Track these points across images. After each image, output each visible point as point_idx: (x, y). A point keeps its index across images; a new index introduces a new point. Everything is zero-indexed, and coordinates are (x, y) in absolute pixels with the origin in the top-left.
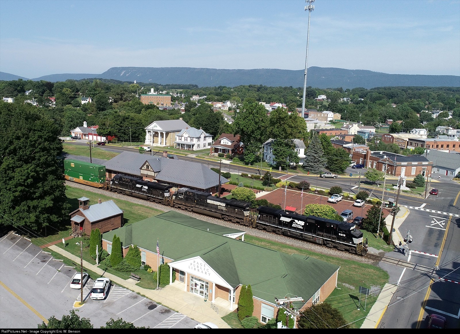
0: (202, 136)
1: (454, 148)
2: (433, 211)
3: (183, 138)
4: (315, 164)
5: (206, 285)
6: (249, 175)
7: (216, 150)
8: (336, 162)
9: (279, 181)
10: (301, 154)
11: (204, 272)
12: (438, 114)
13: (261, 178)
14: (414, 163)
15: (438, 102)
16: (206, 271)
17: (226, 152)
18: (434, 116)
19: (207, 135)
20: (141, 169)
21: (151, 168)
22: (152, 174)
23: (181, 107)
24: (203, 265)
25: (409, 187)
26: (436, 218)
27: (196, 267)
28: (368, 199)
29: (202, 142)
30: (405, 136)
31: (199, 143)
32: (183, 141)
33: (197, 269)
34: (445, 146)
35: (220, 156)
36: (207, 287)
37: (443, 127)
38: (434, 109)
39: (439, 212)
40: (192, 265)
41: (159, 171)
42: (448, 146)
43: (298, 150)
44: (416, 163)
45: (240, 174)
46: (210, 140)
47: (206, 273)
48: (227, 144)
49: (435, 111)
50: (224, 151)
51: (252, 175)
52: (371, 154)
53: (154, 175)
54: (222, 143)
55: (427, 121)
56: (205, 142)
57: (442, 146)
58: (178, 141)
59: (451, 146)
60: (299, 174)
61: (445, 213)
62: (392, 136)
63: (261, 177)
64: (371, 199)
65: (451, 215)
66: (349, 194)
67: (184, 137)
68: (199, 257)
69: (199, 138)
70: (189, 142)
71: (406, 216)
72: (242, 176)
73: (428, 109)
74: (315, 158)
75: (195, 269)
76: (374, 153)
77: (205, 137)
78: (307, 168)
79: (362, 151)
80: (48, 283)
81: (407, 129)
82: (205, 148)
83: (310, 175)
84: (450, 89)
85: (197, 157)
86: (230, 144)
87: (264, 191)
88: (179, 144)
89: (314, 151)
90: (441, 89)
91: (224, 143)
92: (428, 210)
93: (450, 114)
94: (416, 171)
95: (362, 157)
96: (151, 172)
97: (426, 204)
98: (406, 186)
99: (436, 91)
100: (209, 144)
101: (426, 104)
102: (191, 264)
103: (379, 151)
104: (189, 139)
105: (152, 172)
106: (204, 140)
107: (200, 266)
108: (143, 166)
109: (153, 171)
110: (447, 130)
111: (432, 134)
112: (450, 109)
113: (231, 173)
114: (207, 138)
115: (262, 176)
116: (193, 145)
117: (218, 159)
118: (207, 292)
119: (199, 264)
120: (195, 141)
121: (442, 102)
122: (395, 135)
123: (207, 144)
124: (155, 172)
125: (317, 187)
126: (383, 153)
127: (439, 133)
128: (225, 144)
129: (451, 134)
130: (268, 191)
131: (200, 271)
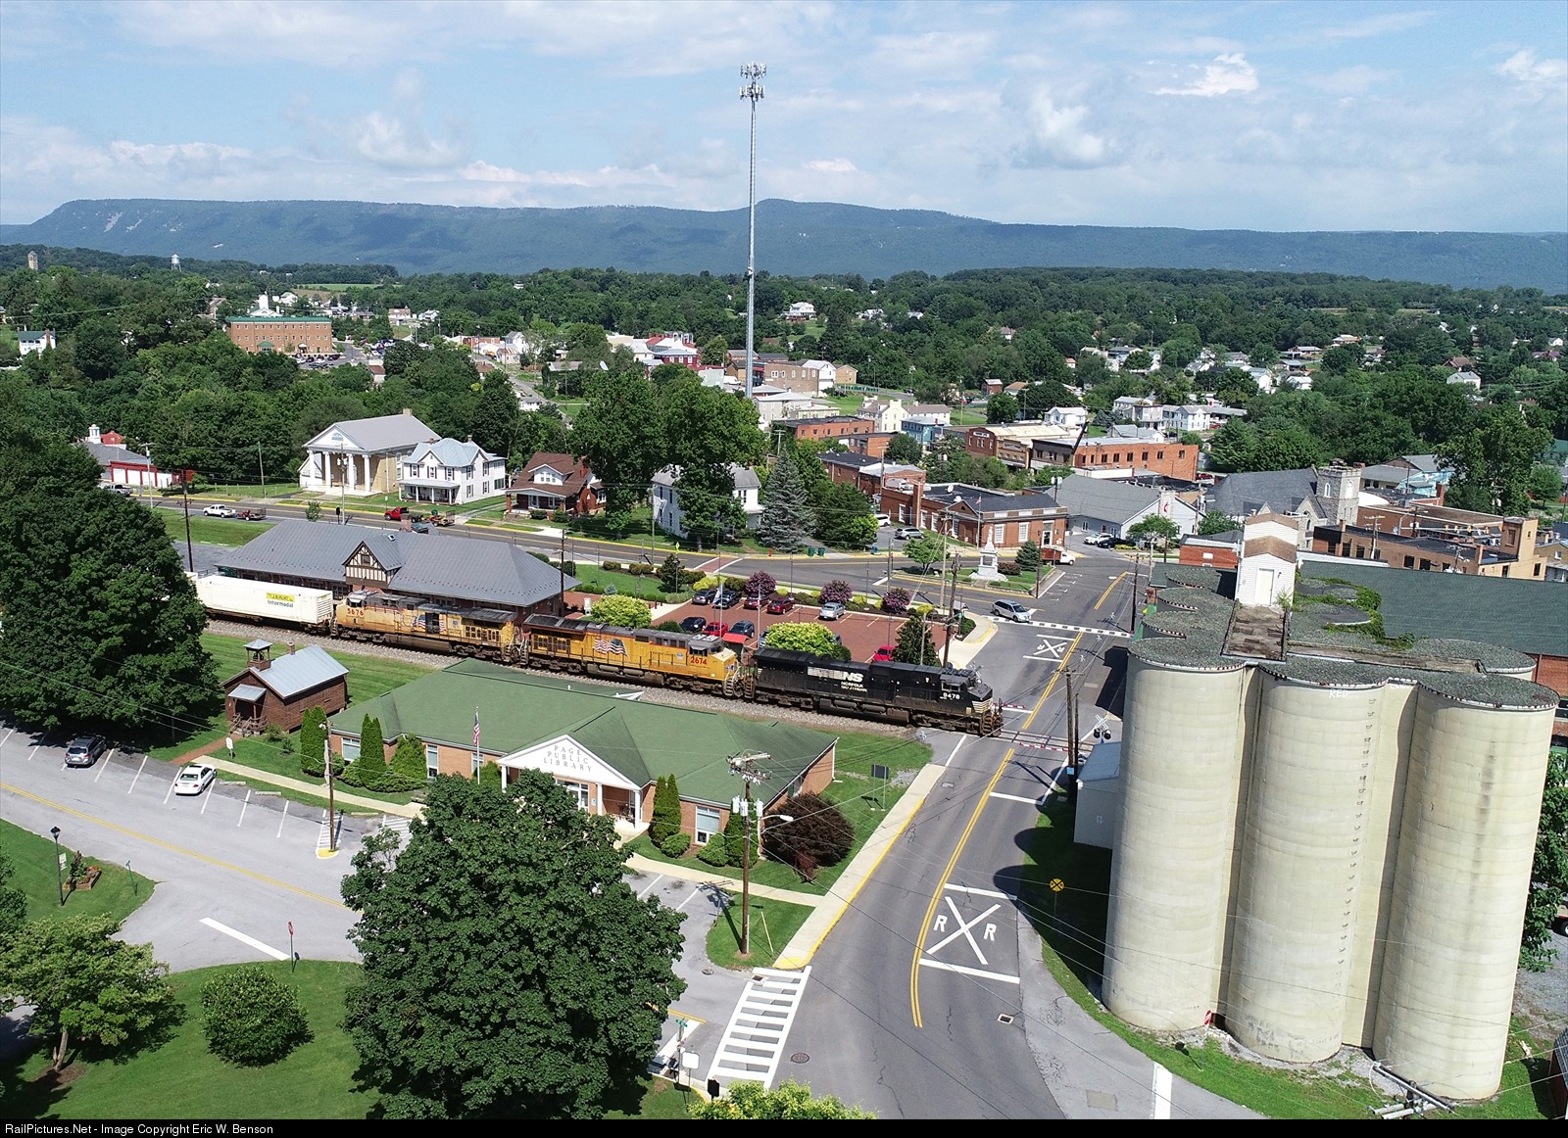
0: (479, 463)
1: (1145, 462)
2: (1048, 625)
3: (423, 471)
4: (785, 529)
5: (582, 792)
6: (624, 566)
7: (523, 502)
8: (838, 521)
9: (700, 576)
10: (751, 503)
11: (578, 765)
12: (1124, 358)
13: (654, 571)
14: (1023, 513)
15: (1129, 320)
16: (581, 762)
17: (551, 504)
18: (1115, 365)
19: (491, 457)
20: (347, 566)
21: (377, 561)
22: (380, 576)
23: (368, 358)
24: (575, 752)
25: (1005, 573)
26: (1048, 640)
27: (560, 758)
28: (908, 608)
29: (478, 478)
30: (1025, 432)
31: (470, 481)
32: (423, 479)
33: (562, 762)
34: (1123, 457)
35: (537, 517)
36: (585, 794)
37: (1129, 399)
38: (1116, 342)
39: (1059, 627)
40: (552, 756)
41: (398, 569)
42: (1130, 457)
43: (742, 493)
44: (1028, 513)
45: (602, 563)
46: (499, 472)
47: (582, 767)
48: (551, 483)
49: (1117, 348)
50: (544, 502)
51: (632, 566)
52: (926, 493)
53: (384, 580)
54: (538, 479)
55: (1094, 382)
56: (486, 478)
57: (1116, 458)
58: (408, 478)
59: (1138, 457)
60: (748, 557)
61: (1071, 628)
62: (992, 434)
63: (655, 569)
64: (916, 607)
65: (1082, 630)
66: (867, 597)
67: (426, 467)
68: (566, 736)
69: (469, 469)
70: (441, 480)
71: (987, 640)
72: (605, 568)
73: (1101, 343)
74: (785, 512)
75: (558, 763)
76: (934, 491)
77: (487, 465)
78: (767, 538)
79: (903, 486)
80: (239, 825)
81: (1035, 408)
82: (487, 495)
83: (772, 558)
84: (1164, 276)
85: (470, 522)
86: (559, 482)
87: (666, 602)
88: (412, 488)
89: (783, 494)
90: (1139, 275)
91: (542, 479)
92: (1036, 624)
93: (1156, 357)
94: (1030, 533)
95: (903, 502)
96: (376, 571)
97: (1035, 610)
98: (999, 571)
99: (1128, 284)
100: (498, 484)
101: (1093, 328)
102: (549, 753)
103: (946, 484)
104: (441, 473)
105: (380, 572)
106: (485, 472)
107: (568, 754)
108: (352, 557)
109: (382, 569)
110: (1139, 408)
111: (1103, 420)
112: (1158, 341)
113: (577, 562)
114: (491, 469)
115: (657, 566)
116: (455, 490)
117: (529, 525)
118: (586, 805)
119: (567, 750)
120: (459, 478)
121: (1139, 321)
122: (1000, 431)
123: (492, 485)
124: (386, 573)
125: (791, 587)
126: (955, 488)
127: (1118, 419)
128: (545, 482)
129: (1148, 420)
130: (675, 603)
131: (570, 764)
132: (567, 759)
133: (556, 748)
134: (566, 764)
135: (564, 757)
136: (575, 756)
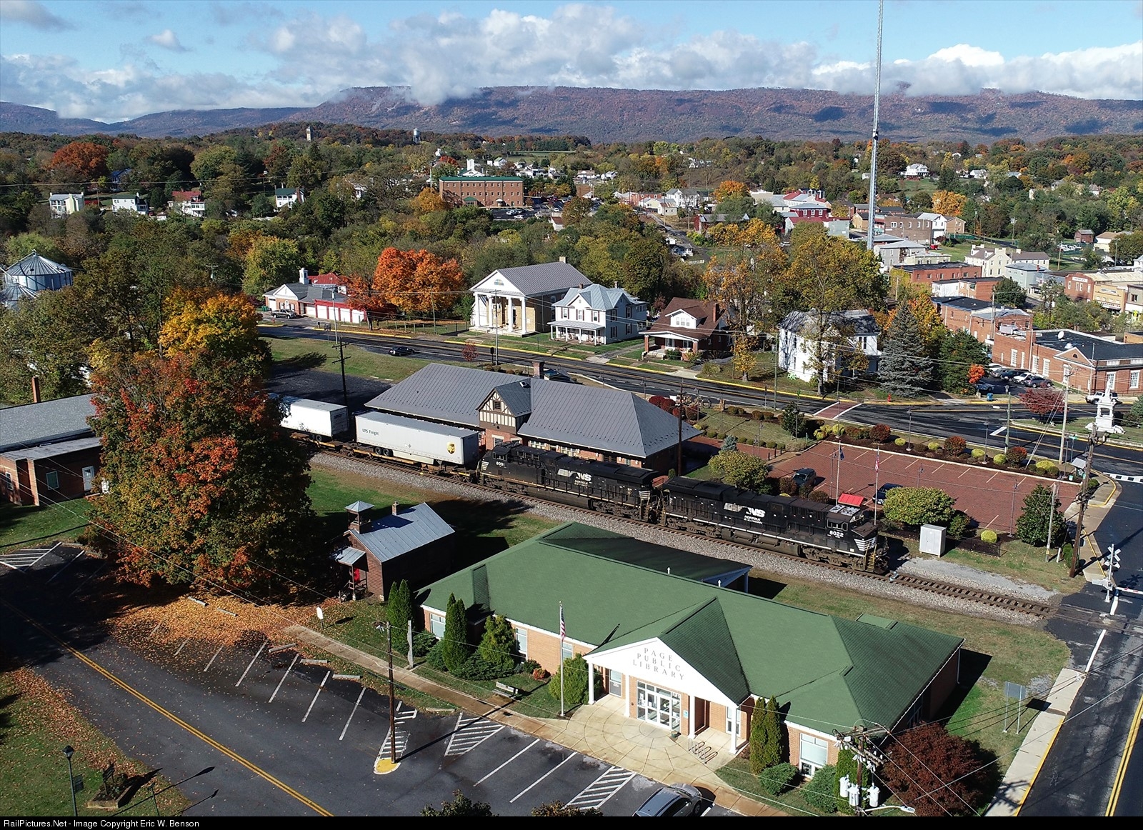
5: (673, 702)
6: (747, 411)
7: (660, 343)
11: (669, 673)
16: (673, 669)
17: (686, 346)
20: (480, 411)
21: (507, 408)
22: (510, 422)
24: (667, 658)
27: (650, 662)
31: (614, 324)
33: (652, 666)
40: (642, 659)
41: (528, 415)
47: (673, 674)
50: (679, 344)
51: (755, 411)
53: (514, 426)
54: (673, 324)
56: (629, 320)
68: (657, 639)
69: (612, 312)
75: (648, 666)
77: (630, 309)
82: (630, 336)
85: (611, 361)
86: (693, 325)
91: (678, 323)
96: (506, 417)
102: (639, 656)
104: (588, 316)
105: (510, 418)
106: (628, 315)
107: (658, 659)
108: (484, 403)
109: (512, 415)
114: (634, 310)
116: (600, 331)
117: (665, 366)
119: (658, 655)
120: (604, 321)
124: (516, 419)
128: (680, 326)
131: (661, 669)
132: (658, 665)
133: (646, 650)
134: (656, 669)
135: (654, 661)
136: (666, 662)
